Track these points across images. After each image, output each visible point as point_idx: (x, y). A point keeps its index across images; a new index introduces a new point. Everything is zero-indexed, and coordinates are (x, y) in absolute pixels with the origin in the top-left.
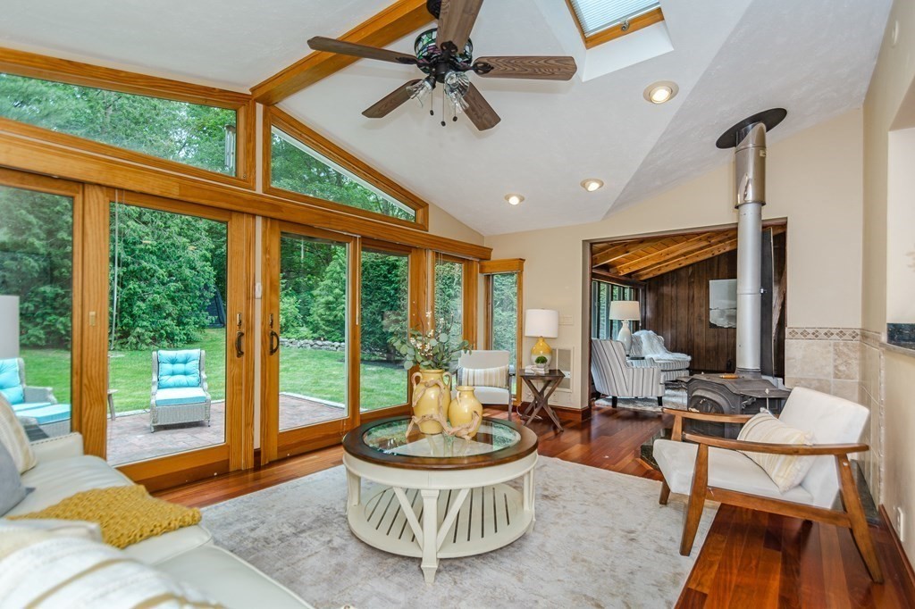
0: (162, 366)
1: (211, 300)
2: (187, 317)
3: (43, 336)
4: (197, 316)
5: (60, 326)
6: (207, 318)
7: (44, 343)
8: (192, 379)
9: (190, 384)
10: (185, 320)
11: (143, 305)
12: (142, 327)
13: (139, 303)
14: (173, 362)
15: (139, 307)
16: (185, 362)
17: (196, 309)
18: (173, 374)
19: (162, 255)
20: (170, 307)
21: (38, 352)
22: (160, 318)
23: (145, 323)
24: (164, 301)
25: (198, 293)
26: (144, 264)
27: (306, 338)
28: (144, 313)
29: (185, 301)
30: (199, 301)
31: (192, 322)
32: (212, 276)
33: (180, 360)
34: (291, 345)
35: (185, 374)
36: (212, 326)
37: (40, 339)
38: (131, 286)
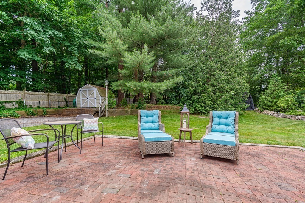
0: (214, 119)
1: (248, 98)
2: (237, 105)
3: (194, 111)
4: (242, 105)
5: (197, 108)
6: (246, 105)
7: (194, 113)
8: (230, 129)
9: (229, 131)
10: (237, 106)
11: (221, 100)
12: (221, 108)
13: (219, 99)
14: (220, 117)
15: (219, 101)
16: (226, 118)
17: (241, 102)
18: (219, 124)
19: (228, 82)
20: (231, 101)
21: (193, 115)
22: (227, 105)
23: (222, 107)
24: (228, 98)
25: (242, 95)
26: (222, 85)
27: (302, 115)
28: (221, 103)
29: (237, 99)
30: (243, 99)
31: (239, 107)
32: (248, 88)
33: (224, 116)
34: (291, 118)
35: (226, 125)
36: (248, 109)
37: (193, 111)
38: (217, 93)
